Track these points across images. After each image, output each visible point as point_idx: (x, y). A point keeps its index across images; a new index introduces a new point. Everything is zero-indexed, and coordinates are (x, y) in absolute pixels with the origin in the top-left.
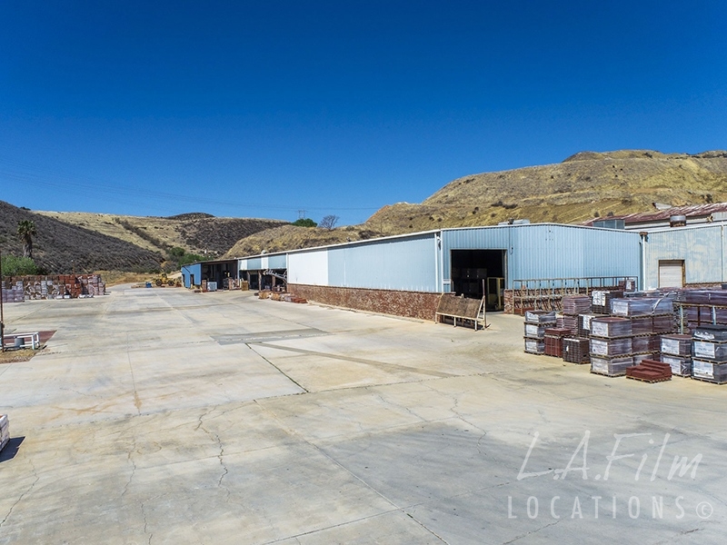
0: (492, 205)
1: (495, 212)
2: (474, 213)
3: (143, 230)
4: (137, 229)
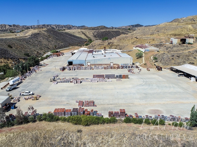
2: (131, 39)
3: (86, 34)
4: (84, 33)
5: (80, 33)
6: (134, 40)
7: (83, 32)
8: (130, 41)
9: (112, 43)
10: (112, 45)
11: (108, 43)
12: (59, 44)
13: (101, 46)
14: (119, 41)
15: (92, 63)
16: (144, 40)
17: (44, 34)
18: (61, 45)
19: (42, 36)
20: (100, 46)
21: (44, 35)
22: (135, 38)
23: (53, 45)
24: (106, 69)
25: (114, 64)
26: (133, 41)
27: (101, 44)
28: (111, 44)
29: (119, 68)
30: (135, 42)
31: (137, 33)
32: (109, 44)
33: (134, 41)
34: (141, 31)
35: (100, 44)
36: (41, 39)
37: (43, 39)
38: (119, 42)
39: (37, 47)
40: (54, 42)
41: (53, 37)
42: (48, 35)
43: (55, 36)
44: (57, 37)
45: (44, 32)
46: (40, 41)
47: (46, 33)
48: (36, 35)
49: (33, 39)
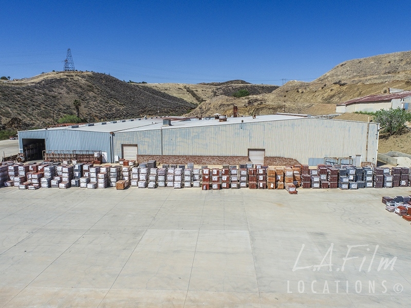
0: (334, 83)
1: (333, 88)
2: (322, 88)
3: (196, 92)
4: (192, 91)
5: (181, 90)
6: (331, 90)
7: (189, 88)
8: (317, 94)
9: (259, 102)
10: (261, 106)
11: (247, 101)
12: (111, 107)
13: (226, 108)
14: (281, 96)
15: (146, 150)
16: (370, 84)
17: (76, 81)
18: (117, 110)
19: (70, 86)
20: (222, 109)
21: (76, 84)
22: (335, 84)
23: (93, 108)
24: (215, 186)
25: (269, 160)
26: (328, 93)
27: (227, 103)
28: (256, 104)
29: (308, 184)
30: (334, 96)
31: (339, 73)
32: (249, 103)
33: (332, 93)
34: (348, 69)
35: (224, 105)
36: (62, 91)
37: (68, 93)
38: (282, 99)
39: (33, 110)
40: (98, 101)
41: (102, 91)
42: (88, 86)
43: (108, 90)
44: (112, 92)
45: (80, 78)
46: (54, 97)
47: (83, 81)
48: (50, 84)
49: (37, 90)
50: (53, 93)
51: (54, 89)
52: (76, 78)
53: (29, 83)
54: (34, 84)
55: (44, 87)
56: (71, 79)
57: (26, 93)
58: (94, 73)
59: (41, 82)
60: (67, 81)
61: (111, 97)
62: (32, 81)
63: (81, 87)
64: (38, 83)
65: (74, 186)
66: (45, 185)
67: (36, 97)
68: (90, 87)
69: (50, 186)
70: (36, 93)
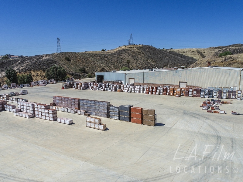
3: (203, 53)
4: (201, 53)
5: (194, 53)
7: (199, 51)
9: (232, 59)
10: (233, 62)
11: (224, 58)
12: (149, 63)
15: (137, 79)
19: (130, 53)
21: (133, 52)
23: (139, 64)
28: (229, 60)
29: (187, 95)
36: (125, 56)
37: (128, 56)
39: (112, 65)
40: (142, 60)
41: (145, 55)
42: (139, 52)
43: (149, 54)
44: (151, 55)
45: (135, 49)
46: (121, 58)
47: (137, 50)
48: (121, 52)
49: (114, 55)
50: (121, 56)
51: (122, 55)
52: (133, 49)
53: (112, 52)
54: (114, 53)
55: (118, 54)
56: (131, 49)
57: (110, 57)
58: (143, 45)
59: (117, 51)
60: (129, 50)
61: (149, 57)
62: (114, 51)
63: (135, 53)
64: (116, 52)
65: (106, 90)
66: (97, 89)
67: (113, 59)
68: (139, 53)
69: (99, 90)
70: (114, 57)
